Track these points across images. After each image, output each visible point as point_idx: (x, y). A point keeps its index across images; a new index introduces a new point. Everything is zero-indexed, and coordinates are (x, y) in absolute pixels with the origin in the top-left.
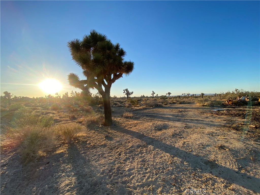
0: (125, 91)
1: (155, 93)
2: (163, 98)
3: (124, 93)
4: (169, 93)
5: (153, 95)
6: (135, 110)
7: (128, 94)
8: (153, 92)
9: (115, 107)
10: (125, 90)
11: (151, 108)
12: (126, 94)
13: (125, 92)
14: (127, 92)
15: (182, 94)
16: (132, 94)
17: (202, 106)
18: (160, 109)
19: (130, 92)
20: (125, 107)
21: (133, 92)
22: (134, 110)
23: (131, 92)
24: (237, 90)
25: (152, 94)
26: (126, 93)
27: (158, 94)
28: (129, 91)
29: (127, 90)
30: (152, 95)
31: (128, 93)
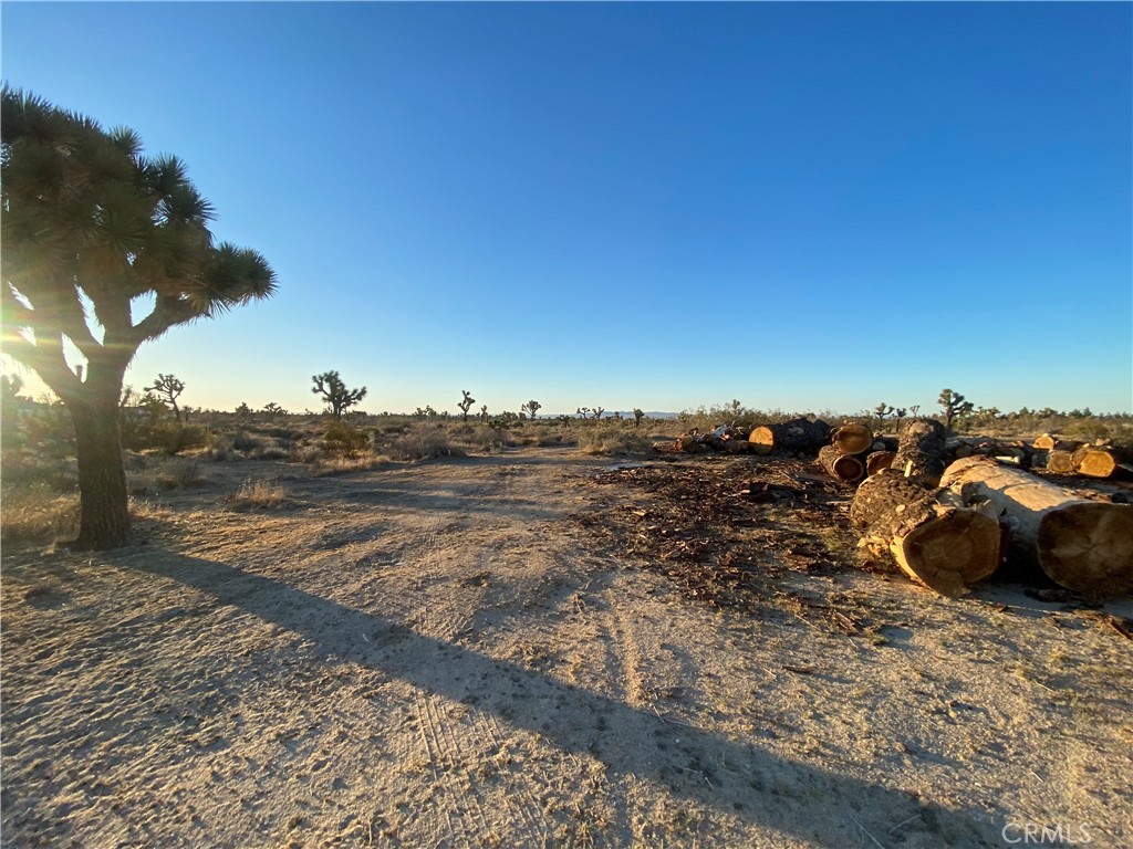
0: (321, 385)
1: (474, 401)
2: (505, 421)
3: (315, 391)
4: (534, 406)
5: (466, 411)
6: (329, 475)
7: (339, 397)
8: (466, 394)
9: (237, 460)
10: (321, 378)
11: (413, 462)
12: (331, 398)
13: (321, 389)
14: (333, 387)
15: (579, 412)
16: (359, 398)
17: (590, 454)
18: (445, 467)
19: (349, 388)
20: (296, 459)
21: (364, 392)
22: (323, 475)
23: (355, 391)
24: (739, 403)
25: (460, 405)
26: (329, 391)
27: (485, 408)
28: (342, 384)
29: (332, 379)
30: (463, 408)
31: (339, 395)
